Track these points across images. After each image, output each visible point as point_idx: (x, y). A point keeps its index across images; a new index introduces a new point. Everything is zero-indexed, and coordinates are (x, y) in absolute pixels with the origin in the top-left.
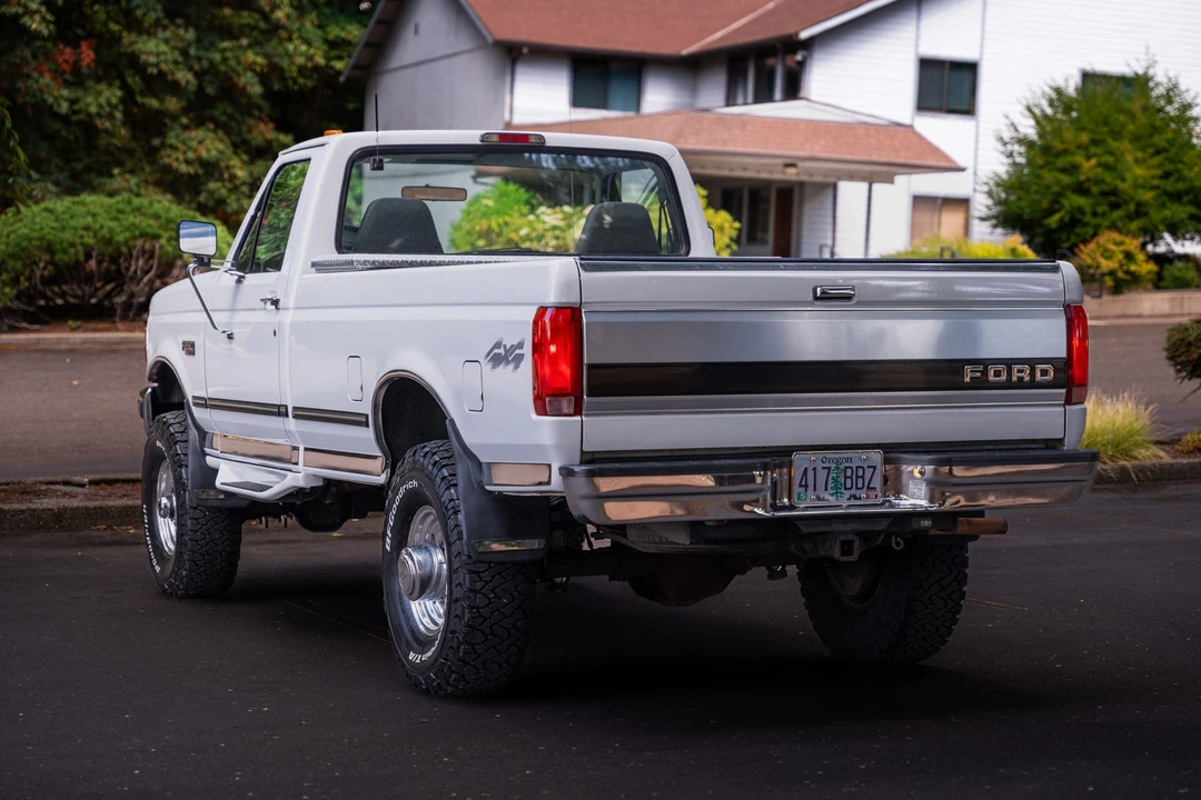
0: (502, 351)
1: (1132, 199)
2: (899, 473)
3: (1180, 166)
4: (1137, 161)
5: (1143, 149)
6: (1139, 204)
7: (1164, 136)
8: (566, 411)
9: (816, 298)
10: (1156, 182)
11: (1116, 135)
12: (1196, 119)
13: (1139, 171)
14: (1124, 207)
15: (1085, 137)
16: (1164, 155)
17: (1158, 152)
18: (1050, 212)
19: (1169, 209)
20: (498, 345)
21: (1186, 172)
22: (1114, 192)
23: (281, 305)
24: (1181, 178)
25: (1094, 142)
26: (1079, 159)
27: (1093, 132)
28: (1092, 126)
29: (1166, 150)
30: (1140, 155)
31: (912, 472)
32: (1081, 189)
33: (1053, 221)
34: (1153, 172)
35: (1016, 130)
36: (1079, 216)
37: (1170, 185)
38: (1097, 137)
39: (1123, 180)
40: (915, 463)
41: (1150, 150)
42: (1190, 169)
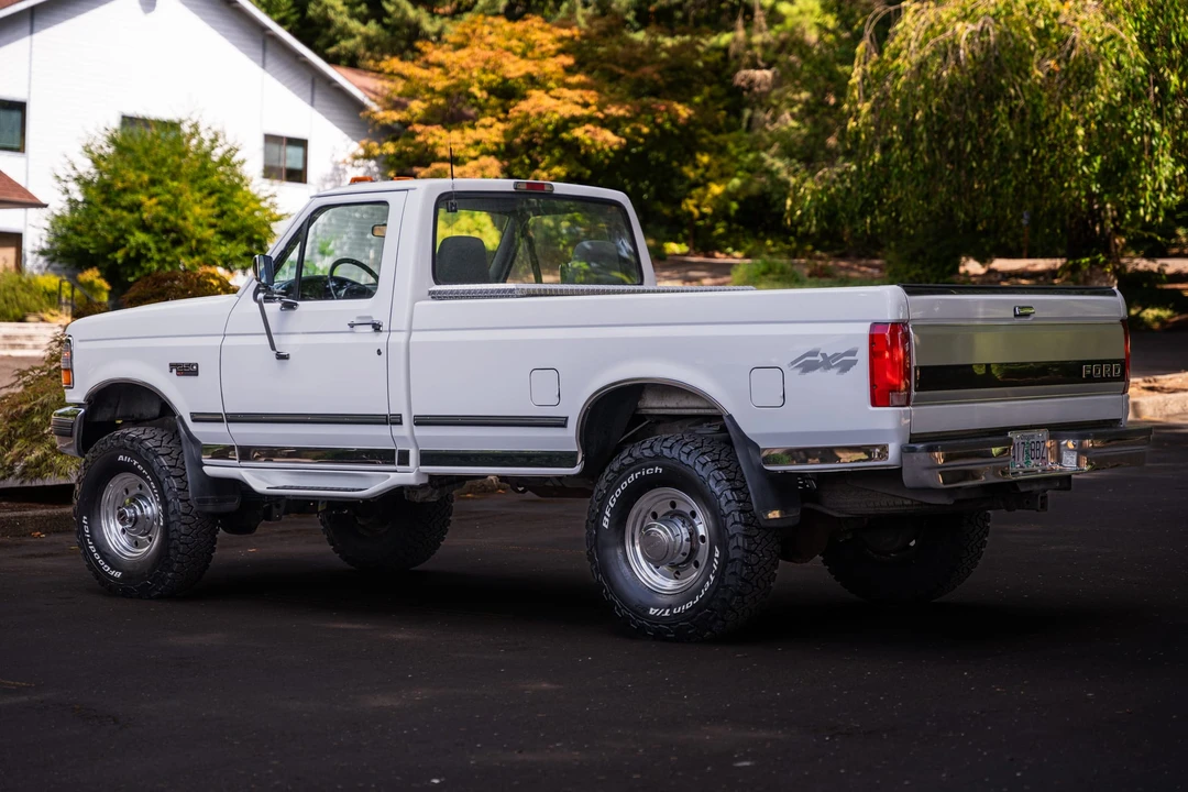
0: (820, 358)
1: (193, 237)
2: (1059, 446)
3: (232, 206)
4: (195, 202)
5: (200, 190)
6: (200, 241)
7: (215, 178)
8: (896, 403)
9: (1016, 315)
10: (213, 221)
11: (174, 177)
12: (242, 162)
13: (197, 210)
14: (186, 245)
15: (146, 177)
16: (218, 195)
17: (211, 194)
18: (115, 248)
19: (225, 245)
20: (814, 353)
21: (238, 212)
22: (175, 229)
23: (385, 327)
24: (235, 218)
25: (153, 182)
26: (142, 198)
27: (153, 172)
28: (152, 167)
29: (220, 191)
30: (198, 195)
31: (1066, 445)
32: (145, 227)
33: (119, 255)
34: (210, 211)
35: (74, 168)
36: (143, 251)
37: (223, 224)
38: (156, 176)
39: (185, 219)
40: (1068, 438)
41: (206, 192)
42: (242, 209)
